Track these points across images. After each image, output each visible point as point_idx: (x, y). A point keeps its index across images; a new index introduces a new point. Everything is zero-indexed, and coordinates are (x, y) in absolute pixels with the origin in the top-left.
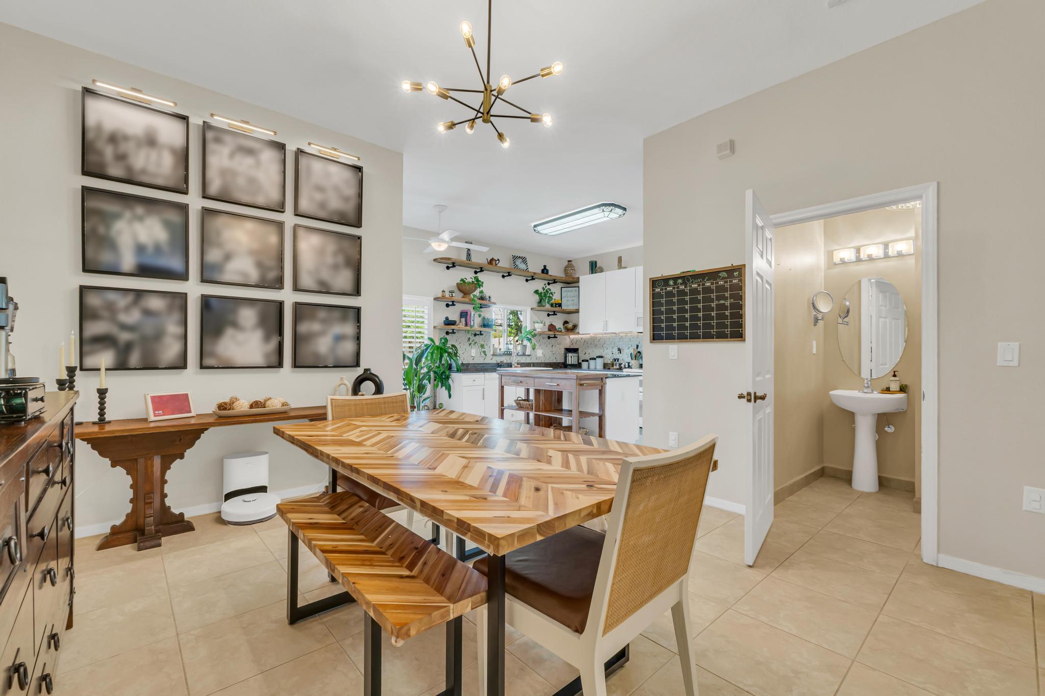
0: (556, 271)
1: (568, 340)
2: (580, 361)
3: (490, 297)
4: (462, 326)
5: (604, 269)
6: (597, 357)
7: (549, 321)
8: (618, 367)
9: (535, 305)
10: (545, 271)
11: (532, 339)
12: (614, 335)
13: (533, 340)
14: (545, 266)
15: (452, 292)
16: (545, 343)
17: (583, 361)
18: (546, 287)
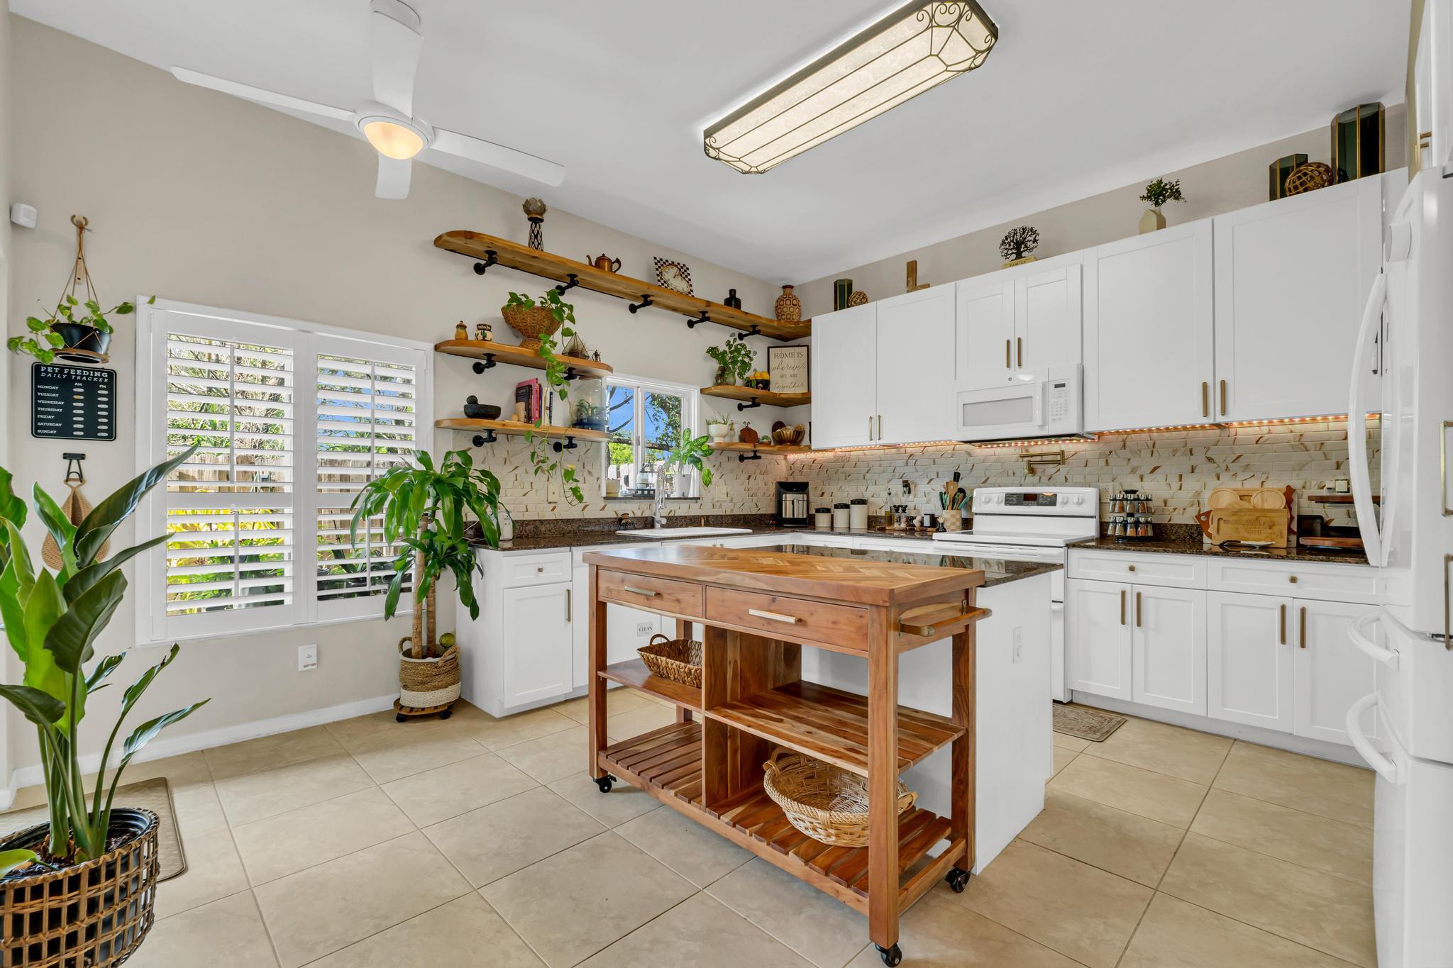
0: (756, 305)
1: (785, 463)
2: (812, 512)
3: (596, 355)
4: (515, 423)
5: (868, 296)
6: (853, 502)
7: (740, 420)
8: (903, 525)
9: (709, 383)
10: (733, 300)
11: (704, 459)
12: (894, 450)
13: (707, 465)
14: (732, 292)
16: (732, 471)
17: (818, 511)
18: (735, 340)
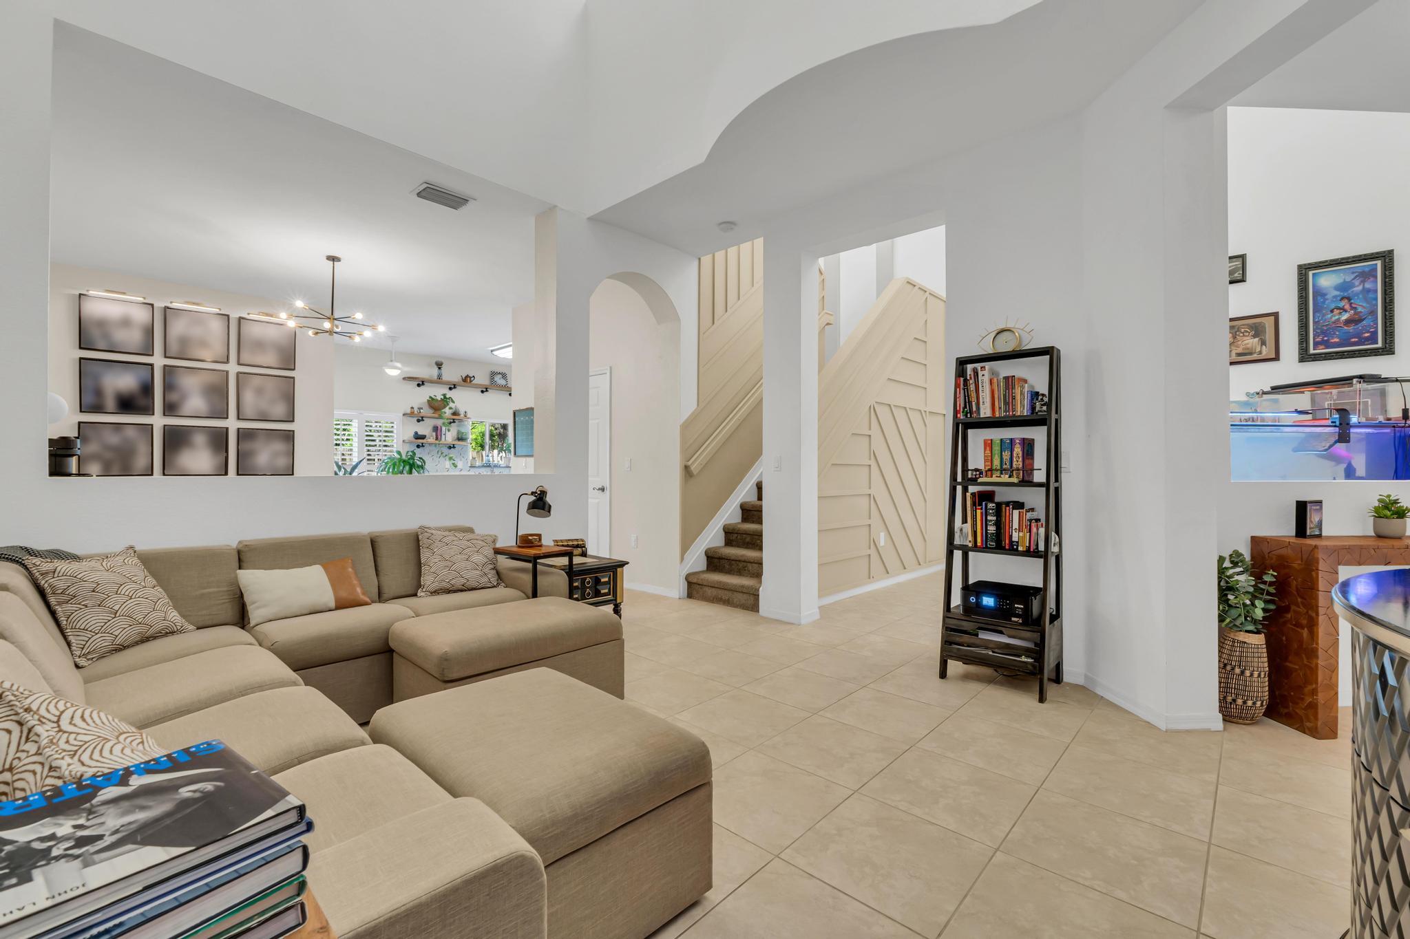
3: (464, 412)
4: (432, 440)
15: (420, 409)
